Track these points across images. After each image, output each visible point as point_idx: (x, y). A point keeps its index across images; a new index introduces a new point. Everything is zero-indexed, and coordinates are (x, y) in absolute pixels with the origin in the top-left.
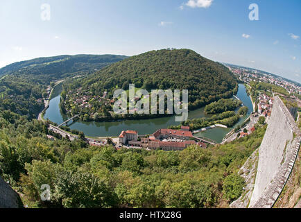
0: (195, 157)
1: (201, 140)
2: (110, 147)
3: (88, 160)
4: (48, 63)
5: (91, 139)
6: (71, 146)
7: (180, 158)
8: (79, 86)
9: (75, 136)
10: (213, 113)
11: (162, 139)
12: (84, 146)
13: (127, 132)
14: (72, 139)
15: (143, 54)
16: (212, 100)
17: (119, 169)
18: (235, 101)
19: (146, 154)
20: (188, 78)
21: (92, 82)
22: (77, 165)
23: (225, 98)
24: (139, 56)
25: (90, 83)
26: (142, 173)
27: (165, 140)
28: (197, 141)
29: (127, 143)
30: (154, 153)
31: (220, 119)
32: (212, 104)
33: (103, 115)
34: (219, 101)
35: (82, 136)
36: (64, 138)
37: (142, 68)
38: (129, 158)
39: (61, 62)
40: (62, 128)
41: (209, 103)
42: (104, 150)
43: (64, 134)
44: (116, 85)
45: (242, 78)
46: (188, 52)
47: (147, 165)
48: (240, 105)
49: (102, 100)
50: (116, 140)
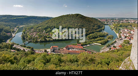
0: (87, 58)
1: (88, 50)
2: (45, 53)
3: (34, 60)
4: (15, 18)
5: (36, 50)
6: (25, 54)
7: (79, 58)
8: (32, 28)
9: (28, 49)
10: (92, 38)
11: (69, 49)
12: (33, 53)
13: (54, 46)
14: (26, 51)
15: (59, 17)
16: (91, 33)
17: (49, 64)
18: (104, 33)
19: (62, 56)
20: (78, 25)
21: (38, 27)
22: (27, 63)
23: (97, 32)
24: (58, 17)
25: (37, 27)
26: (61, 66)
27: (70, 50)
28: (86, 51)
29: (53, 51)
30: (66, 56)
31: (96, 41)
32: (91, 35)
33: (43, 40)
34: (94, 33)
35: (32, 49)
36: (22, 51)
37: (59, 22)
38: (55, 58)
39: (22, 18)
40: (22, 46)
41: (89, 34)
42: (43, 55)
43: (22, 49)
44: (49, 28)
45: (107, 23)
46: (78, 15)
47: (63, 61)
48: (107, 35)
49: (43, 34)
50: (48, 50)
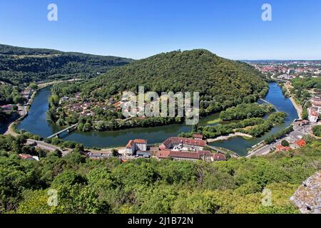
8: (79, 90)
11: (171, 147)
12: (82, 161)
13: (135, 141)
23: (247, 102)
25: (92, 89)
31: (241, 127)
32: (229, 110)
34: (238, 105)
41: (226, 108)
46: (201, 52)
48: (272, 110)
